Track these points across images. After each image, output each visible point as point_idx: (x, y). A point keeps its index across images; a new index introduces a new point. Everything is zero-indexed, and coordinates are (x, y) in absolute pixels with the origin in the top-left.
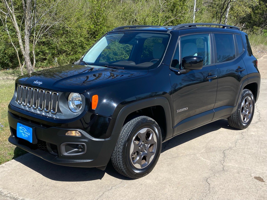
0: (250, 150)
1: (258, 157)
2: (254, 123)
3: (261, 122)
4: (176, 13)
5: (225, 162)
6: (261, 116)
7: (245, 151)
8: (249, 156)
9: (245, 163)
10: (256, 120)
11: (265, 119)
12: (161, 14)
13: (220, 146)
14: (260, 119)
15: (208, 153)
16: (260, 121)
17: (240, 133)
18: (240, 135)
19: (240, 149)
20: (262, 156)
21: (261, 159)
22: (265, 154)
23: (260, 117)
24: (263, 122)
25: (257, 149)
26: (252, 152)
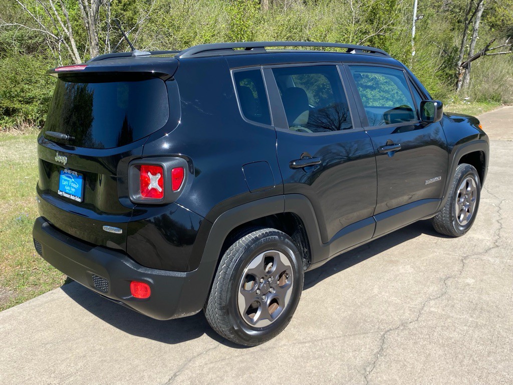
0: (446, 333)
1: (462, 355)
2: (481, 251)
3: (497, 249)
4: (378, 25)
5: (374, 370)
6: (502, 234)
7: (435, 334)
8: (441, 352)
9: (421, 375)
10: (488, 244)
11: (510, 242)
12: (352, 28)
13: (382, 317)
14: (499, 241)
15: (347, 339)
16: (497, 246)
17: (441, 279)
18: (439, 286)
19: (425, 327)
20: (471, 352)
21: (466, 362)
22: (481, 347)
23: (498, 235)
24: (503, 250)
25: (465, 328)
26: (451, 338)
